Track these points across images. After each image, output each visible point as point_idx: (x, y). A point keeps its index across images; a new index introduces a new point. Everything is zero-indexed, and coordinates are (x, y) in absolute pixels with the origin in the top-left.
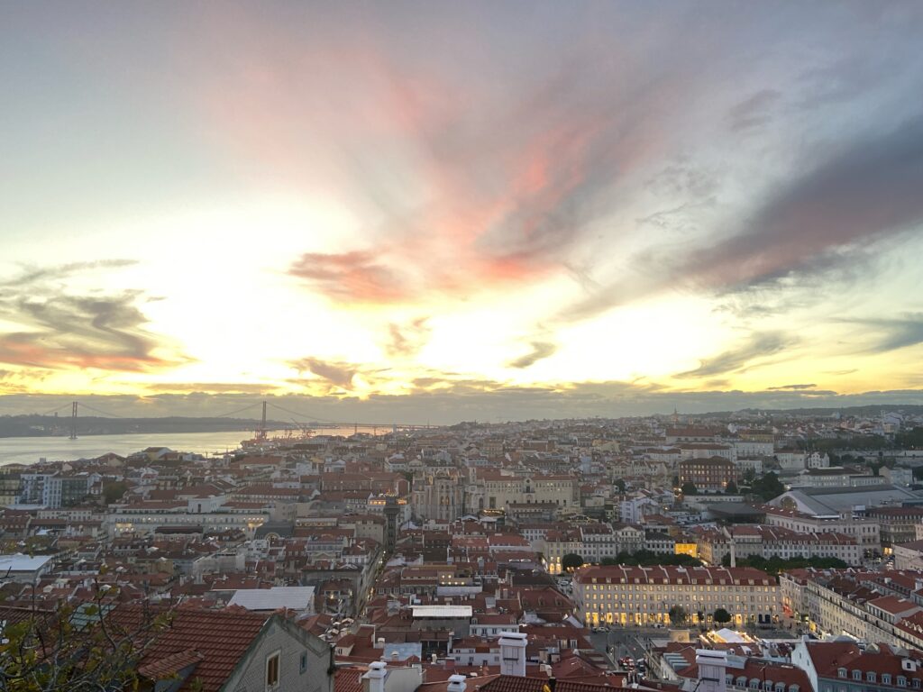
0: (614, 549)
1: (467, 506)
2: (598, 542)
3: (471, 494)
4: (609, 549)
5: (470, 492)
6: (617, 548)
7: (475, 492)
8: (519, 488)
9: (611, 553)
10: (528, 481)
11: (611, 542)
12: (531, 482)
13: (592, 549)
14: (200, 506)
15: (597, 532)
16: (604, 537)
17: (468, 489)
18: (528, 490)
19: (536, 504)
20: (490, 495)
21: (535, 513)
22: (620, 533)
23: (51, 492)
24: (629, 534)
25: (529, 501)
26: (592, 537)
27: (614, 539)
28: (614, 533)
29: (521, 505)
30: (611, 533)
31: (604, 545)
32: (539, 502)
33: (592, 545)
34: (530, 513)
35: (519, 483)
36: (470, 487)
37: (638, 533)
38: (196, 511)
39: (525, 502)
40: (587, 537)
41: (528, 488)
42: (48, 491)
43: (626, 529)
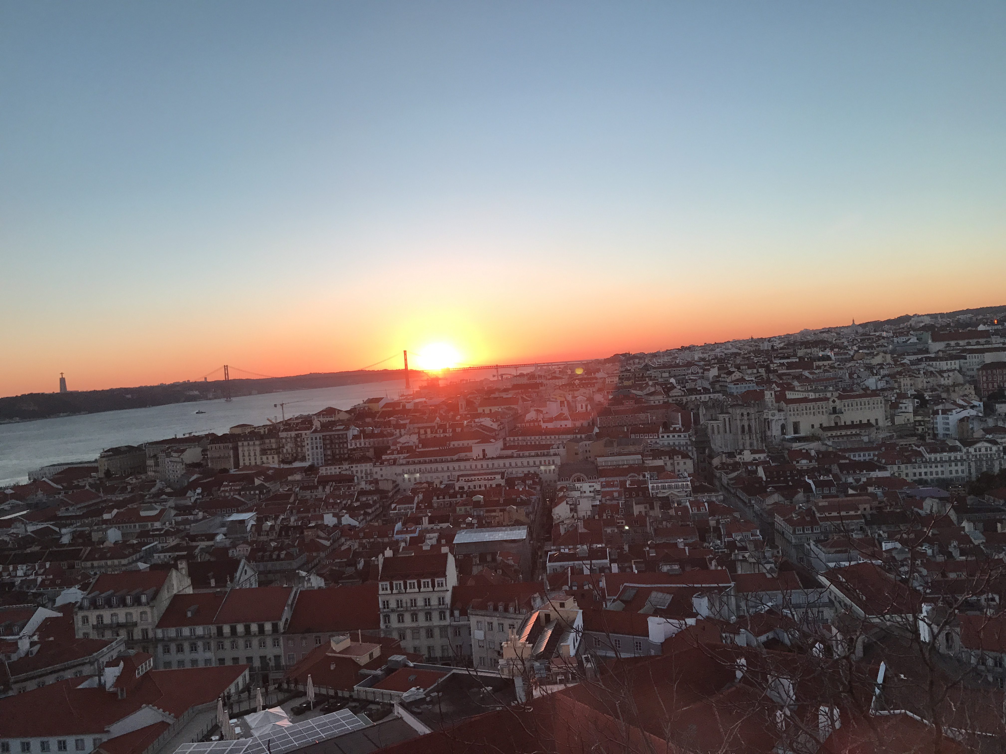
0: (965, 467)
1: (769, 433)
2: (946, 461)
3: (772, 420)
4: (960, 468)
5: (770, 417)
6: (970, 466)
7: (776, 418)
8: (824, 410)
9: (963, 472)
10: (834, 401)
11: (962, 460)
12: (838, 401)
13: (940, 469)
14: (484, 450)
15: (943, 451)
16: (953, 455)
17: (767, 414)
18: (834, 411)
19: (846, 427)
20: (792, 419)
21: (852, 435)
22: (971, 450)
23: (313, 449)
24: (983, 450)
25: (836, 423)
26: (938, 456)
27: (965, 457)
28: (964, 450)
29: (829, 429)
30: (960, 451)
31: (953, 464)
32: (849, 423)
33: (939, 465)
34: (847, 435)
35: (824, 403)
36: (770, 412)
37: (994, 448)
38: (481, 457)
39: (833, 424)
40: (933, 456)
41: (834, 408)
42: (309, 447)
43: (979, 445)
